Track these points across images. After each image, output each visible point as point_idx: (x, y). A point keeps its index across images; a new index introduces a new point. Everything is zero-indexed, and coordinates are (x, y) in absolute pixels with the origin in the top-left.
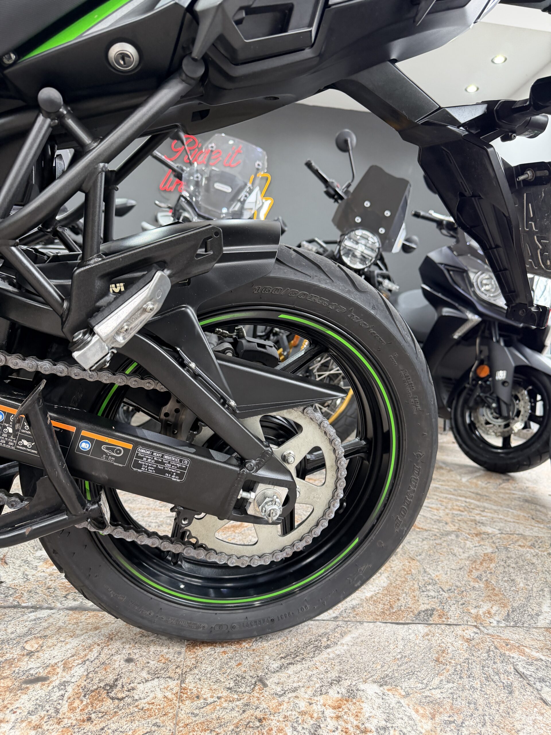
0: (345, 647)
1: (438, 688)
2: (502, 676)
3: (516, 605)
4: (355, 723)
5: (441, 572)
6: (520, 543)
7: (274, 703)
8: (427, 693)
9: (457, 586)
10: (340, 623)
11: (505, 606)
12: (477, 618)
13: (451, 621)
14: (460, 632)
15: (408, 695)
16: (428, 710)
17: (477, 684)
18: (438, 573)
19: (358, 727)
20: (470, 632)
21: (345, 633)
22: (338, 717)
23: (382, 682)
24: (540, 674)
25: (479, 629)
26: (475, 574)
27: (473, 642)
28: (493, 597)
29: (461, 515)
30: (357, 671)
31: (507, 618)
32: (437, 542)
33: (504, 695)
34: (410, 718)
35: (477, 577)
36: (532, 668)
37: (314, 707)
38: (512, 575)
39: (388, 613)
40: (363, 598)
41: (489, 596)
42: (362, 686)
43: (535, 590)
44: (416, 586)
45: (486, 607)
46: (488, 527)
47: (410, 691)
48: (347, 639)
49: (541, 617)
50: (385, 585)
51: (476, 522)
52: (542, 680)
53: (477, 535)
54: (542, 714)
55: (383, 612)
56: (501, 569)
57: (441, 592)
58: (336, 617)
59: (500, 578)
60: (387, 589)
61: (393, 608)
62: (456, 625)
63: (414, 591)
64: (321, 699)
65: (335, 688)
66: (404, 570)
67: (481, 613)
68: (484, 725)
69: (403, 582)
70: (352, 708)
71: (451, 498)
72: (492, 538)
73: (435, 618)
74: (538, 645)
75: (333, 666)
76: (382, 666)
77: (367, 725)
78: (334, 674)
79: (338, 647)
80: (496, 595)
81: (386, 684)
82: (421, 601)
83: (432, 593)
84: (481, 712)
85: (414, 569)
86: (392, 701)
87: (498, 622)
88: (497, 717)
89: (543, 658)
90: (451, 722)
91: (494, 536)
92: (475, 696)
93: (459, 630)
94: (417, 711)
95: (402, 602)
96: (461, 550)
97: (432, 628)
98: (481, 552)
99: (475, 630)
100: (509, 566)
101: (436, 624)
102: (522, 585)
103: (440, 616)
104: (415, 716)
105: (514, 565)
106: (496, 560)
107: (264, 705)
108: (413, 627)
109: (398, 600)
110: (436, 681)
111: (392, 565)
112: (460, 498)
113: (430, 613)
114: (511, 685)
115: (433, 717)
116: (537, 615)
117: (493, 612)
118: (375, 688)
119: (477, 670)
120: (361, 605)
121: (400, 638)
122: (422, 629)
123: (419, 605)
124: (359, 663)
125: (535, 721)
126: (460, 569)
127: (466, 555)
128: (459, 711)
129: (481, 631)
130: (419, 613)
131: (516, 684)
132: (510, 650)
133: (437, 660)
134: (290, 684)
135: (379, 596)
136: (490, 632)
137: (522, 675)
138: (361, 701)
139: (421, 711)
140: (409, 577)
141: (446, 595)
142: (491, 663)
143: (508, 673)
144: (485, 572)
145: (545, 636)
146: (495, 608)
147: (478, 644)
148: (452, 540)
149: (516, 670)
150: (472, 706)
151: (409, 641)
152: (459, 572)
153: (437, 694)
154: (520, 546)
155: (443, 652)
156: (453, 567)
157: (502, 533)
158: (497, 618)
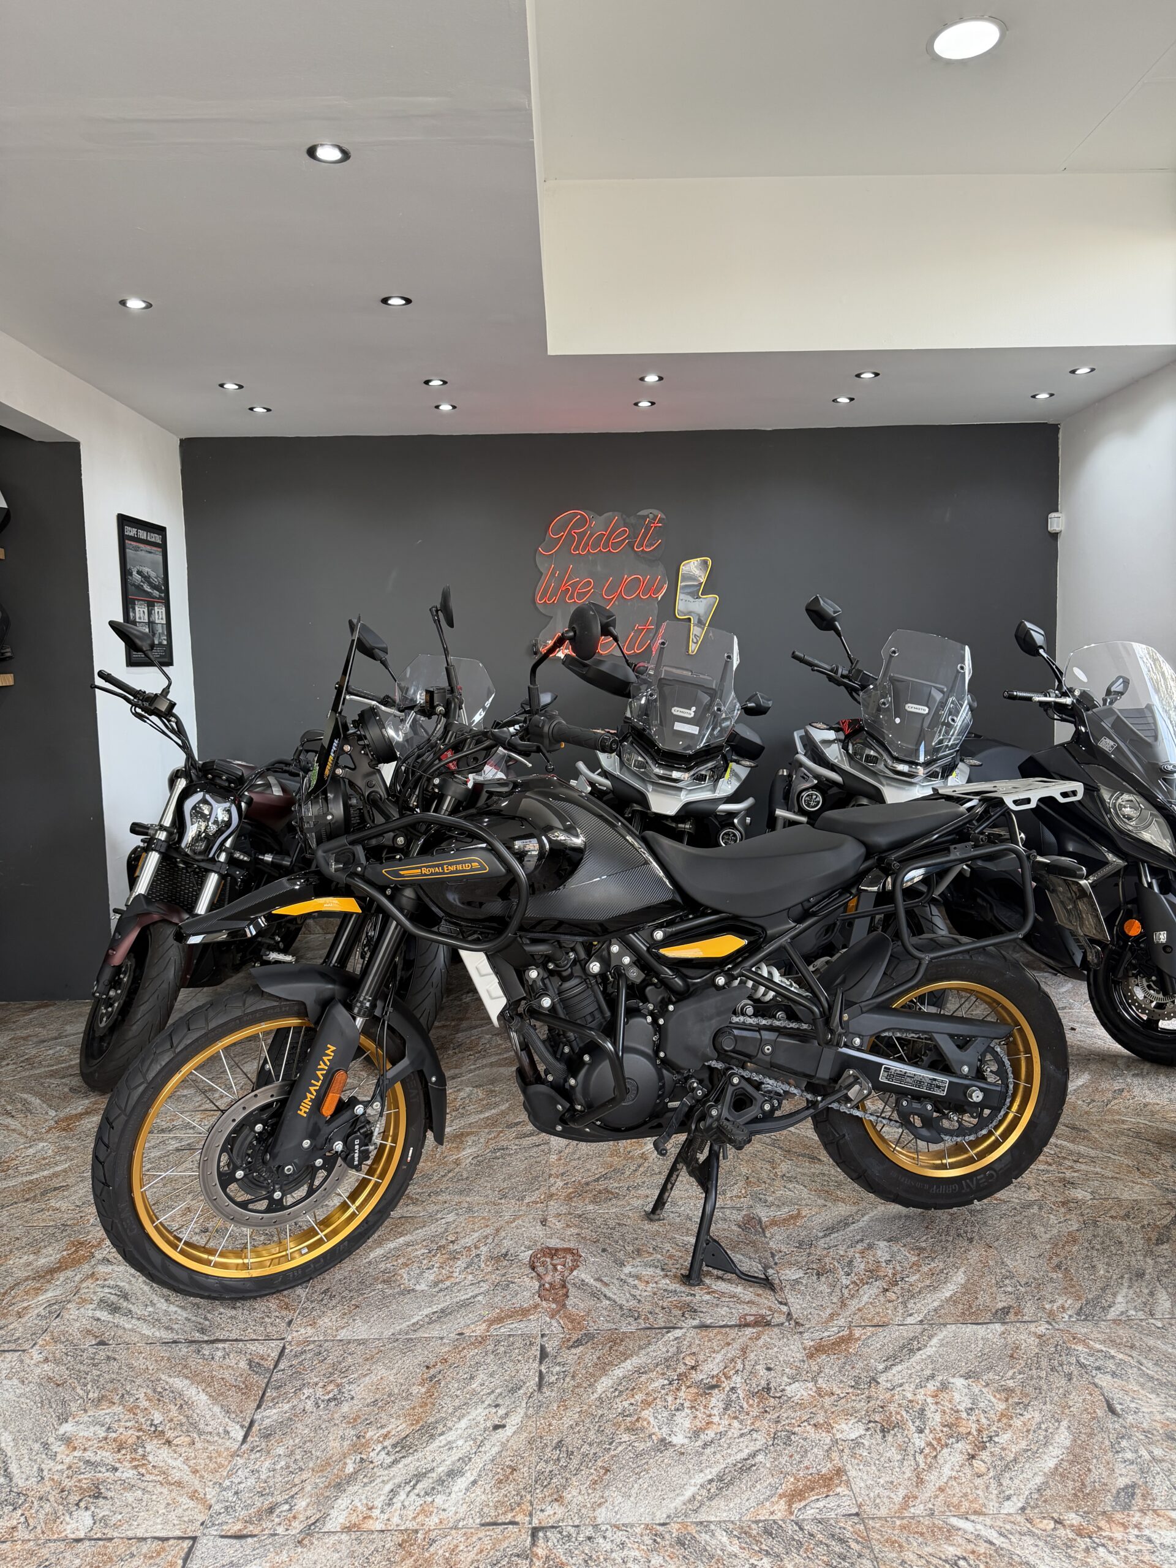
0: (934, 1349)
1: (1012, 1378)
2: (1065, 1367)
3: (1090, 1297)
4: (950, 1406)
5: (1019, 1261)
6: (1113, 1213)
7: (888, 1395)
8: (1003, 1383)
9: (1034, 1279)
10: (926, 1326)
11: (1080, 1299)
12: (1051, 1313)
13: (1026, 1318)
14: (1033, 1329)
15: (987, 1385)
16: (1004, 1395)
17: (1043, 1374)
18: (1016, 1264)
19: (952, 1409)
20: (1042, 1329)
21: (932, 1336)
22: (937, 1403)
23: (967, 1377)
24: (1098, 1364)
26: (1056, 1260)
27: (1044, 1338)
28: (1070, 1289)
30: (947, 1369)
31: (1078, 1314)
32: (1016, 1219)
33: (1063, 1383)
34: (989, 1401)
35: (1057, 1266)
36: (1092, 1359)
37: (918, 1396)
38: (1094, 1259)
39: (967, 1313)
40: (943, 1298)
41: (1066, 1288)
42: (951, 1380)
43: (1115, 1277)
44: (993, 1281)
45: (1060, 1301)
46: (1079, 1190)
47: (989, 1382)
48: (935, 1341)
49: (1113, 1309)
50: (963, 1282)
51: (1066, 1182)
52: (1098, 1369)
54: (1092, 1395)
55: (963, 1313)
56: (1084, 1252)
57: (1019, 1287)
58: (921, 1321)
59: (1081, 1264)
60: (964, 1286)
61: (972, 1308)
62: (1030, 1322)
63: (991, 1287)
64: (922, 1391)
65: (931, 1382)
66: (981, 1261)
67: (1055, 1308)
68: (1045, 1404)
69: (981, 1277)
70: (946, 1396)
73: (1011, 1317)
74: (1102, 1337)
75: (926, 1365)
76: (966, 1364)
77: (959, 1407)
78: (928, 1372)
79: (929, 1349)
80: (1073, 1286)
81: (970, 1377)
82: (998, 1299)
83: (1009, 1289)
84: (1044, 1394)
85: (992, 1259)
86: (976, 1389)
87: (1070, 1316)
88: (1056, 1398)
89: (1104, 1349)
90: (1020, 1403)
91: (1084, 1204)
92: (1041, 1383)
93: (1032, 1327)
94: (995, 1396)
95: (980, 1301)
96: (1043, 1229)
97: (1007, 1327)
98: (1065, 1230)
99: (1047, 1326)
100: (1092, 1248)
101: (1012, 1322)
102: (1102, 1272)
103: (1016, 1314)
104: (993, 1400)
105: (1098, 1247)
106: (1081, 1241)
107: (881, 1397)
108: (991, 1326)
109: (977, 1298)
110: (1010, 1373)
111: (969, 1257)
113: (1006, 1311)
114: (1071, 1374)
115: (1007, 1400)
116: (1110, 1307)
117: (1067, 1306)
118: (962, 1381)
119: (1044, 1363)
120: (942, 1307)
121: (980, 1337)
122: (998, 1327)
123: (997, 1303)
124: (947, 1361)
125: (1084, 1400)
126: (1040, 1256)
127: (1048, 1236)
128: (1027, 1395)
129: (1053, 1327)
130: (997, 1311)
131: (1075, 1373)
132: (1076, 1344)
133: (1012, 1356)
134: (897, 1382)
135: (958, 1295)
136: (1061, 1327)
137: (1082, 1366)
138: (952, 1390)
139: (998, 1396)
140: (986, 1271)
141: (1023, 1290)
142: (1057, 1356)
143: (1070, 1364)
144: (1066, 1259)
145: (1111, 1328)
146: (1069, 1302)
147: (1048, 1340)
148: (1034, 1214)
149: (1078, 1361)
150: (1037, 1391)
151: (988, 1340)
152: (1038, 1260)
153: (1010, 1383)
154: (1111, 1217)
155: (1017, 1348)
156: (1032, 1254)
157: (1094, 1199)
158: (1069, 1312)
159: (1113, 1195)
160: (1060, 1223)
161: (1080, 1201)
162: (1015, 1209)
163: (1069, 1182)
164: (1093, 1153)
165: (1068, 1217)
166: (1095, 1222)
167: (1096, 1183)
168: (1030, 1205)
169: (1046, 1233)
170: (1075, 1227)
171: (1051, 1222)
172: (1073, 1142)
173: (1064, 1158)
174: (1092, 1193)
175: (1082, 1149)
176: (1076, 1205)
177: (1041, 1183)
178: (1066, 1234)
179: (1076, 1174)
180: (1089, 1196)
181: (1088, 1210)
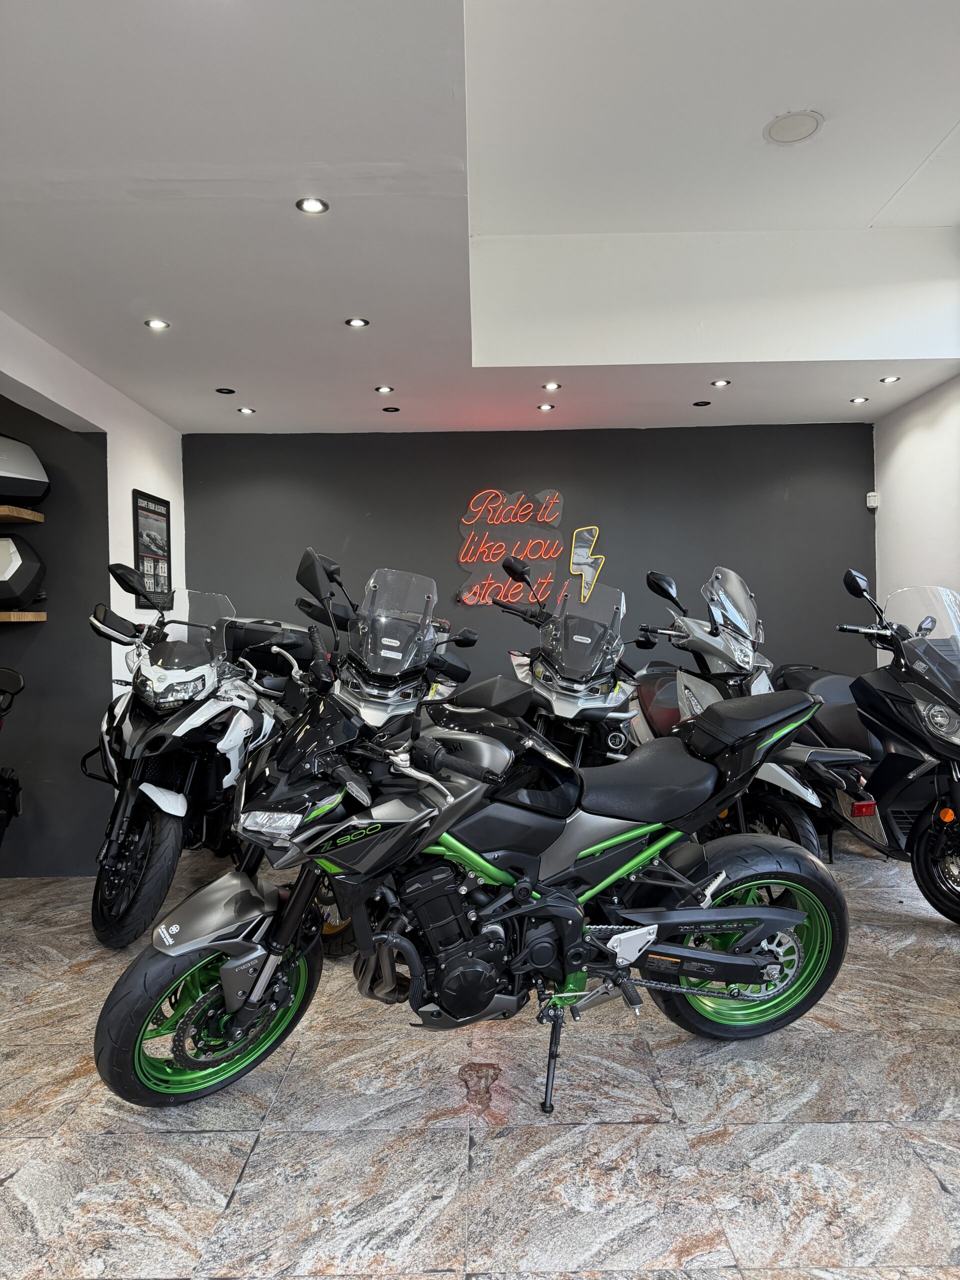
0: (795, 1141)
1: (860, 1164)
2: (904, 1156)
3: (923, 1103)
4: (810, 1185)
5: (863, 1076)
6: (939, 1040)
7: (758, 1176)
8: (853, 1168)
9: (876, 1089)
10: (788, 1124)
11: (914, 1104)
12: (891, 1115)
13: (870, 1119)
14: (877, 1127)
16: (854, 1177)
17: (886, 1161)
18: (861, 1078)
19: (811, 1187)
20: (884, 1127)
21: (793, 1132)
22: (799, 1183)
23: (823, 1162)
24: (931, 1154)
25: (891, 1124)
26: (893, 1076)
27: (886, 1134)
28: (906, 1097)
29: (884, 1009)
30: (806, 1156)
31: (914, 1116)
32: (859, 1044)
33: (903, 1167)
34: (842, 1181)
35: (894, 1079)
36: (926, 1150)
37: (783, 1177)
38: (925, 1075)
39: (821, 1115)
40: (801, 1103)
41: (902, 1096)
42: (810, 1165)
43: (943, 1088)
44: (842, 1091)
45: (898, 1106)
46: (911, 1023)
47: (842, 1167)
48: (795, 1135)
49: (942, 1112)
50: (817, 1091)
51: (899, 1017)
52: (932, 1157)
53: (898, 1033)
54: (927, 1177)
55: (818, 1115)
56: (916, 1070)
57: (863, 1095)
58: (784, 1121)
59: (914, 1079)
60: (818, 1094)
61: (825, 1111)
62: (874, 1122)
63: (841, 1095)
64: (786, 1173)
65: (794, 1167)
66: (831, 1076)
67: (894, 1111)
68: (889, 1183)
69: (832, 1088)
70: (806, 1177)
71: (875, 985)
72: (913, 1036)
73: (858, 1118)
74: (933, 1133)
75: (789, 1154)
76: (822, 1153)
77: (817, 1186)
78: (791, 1159)
79: (790, 1141)
80: (909, 1095)
81: (825, 1163)
82: (847, 1104)
83: (856, 1097)
84: (887, 1177)
85: (840, 1074)
86: (831, 1172)
87: (907, 1118)
88: (898, 1180)
89: (936, 1143)
90: (868, 1183)
91: (915, 1033)
92: (885, 1168)
93: (876, 1126)
94: (847, 1178)
95: (832, 1105)
96: (882, 1052)
97: (855, 1125)
98: (900, 1053)
99: (888, 1125)
100: (924, 1066)
101: (859, 1122)
102: (932, 1085)
103: (862, 1116)
104: (845, 1180)
105: (928, 1065)
106: (913, 1061)
107: (752, 1178)
108: (841, 1124)
109: (829, 1104)
110: (859, 1160)
111: (821, 1072)
112: (884, 984)
113: (854, 1113)
114: (909, 1161)
115: (857, 1181)
116: (940, 1110)
117: (904, 1110)
118: (819, 1166)
119: (887, 1152)
120: (800, 1110)
121: (832, 1133)
122: (848, 1126)
123: (846, 1107)
124: (806, 1151)
125: (921, 1181)
126: (880, 1072)
127: (886, 1057)
128: (873, 1177)
129: (893, 1126)
130: (846, 1114)
131: (913, 1160)
132: (913, 1138)
133: (859, 1147)
134: (764, 1166)
135: (813, 1101)
136: (900, 1125)
137: (918, 1155)
138: (811, 1173)
139: (849, 1178)
140: (836, 1083)
141: (867, 1097)
142: (897, 1147)
143: (909, 1154)
144: (902, 1074)
145: (941, 1127)
146: (906, 1107)
147: (889, 1135)
148: (874, 1041)
149: (915, 1152)
150: (882, 1174)
151: (839, 1135)
152: (878, 1075)
153: (859, 1168)
154: (938, 1043)
155: (864, 1141)
156: (873, 1070)
157: (923, 1029)
158: (906, 1115)
159: (939, 1027)
160: (896, 1047)
161: (912, 1031)
162: (858, 1036)
163: (902, 1017)
164: (921, 995)
165: (902, 1043)
166: (925, 1048)
167: (925, 1018)
168: (870, 1034)
169: (884, 1055)
170: (909, 1050)
171: (888, 1047)
172: (904, 986)
173: (897, 999)
174: (921, 1025)
175: (912, 992)
176: (908, 1034)
177: (879, 1017)
178: (901, 1056)
179: (907, 1011)
180: (919, 1028)
181: (919, 1038)
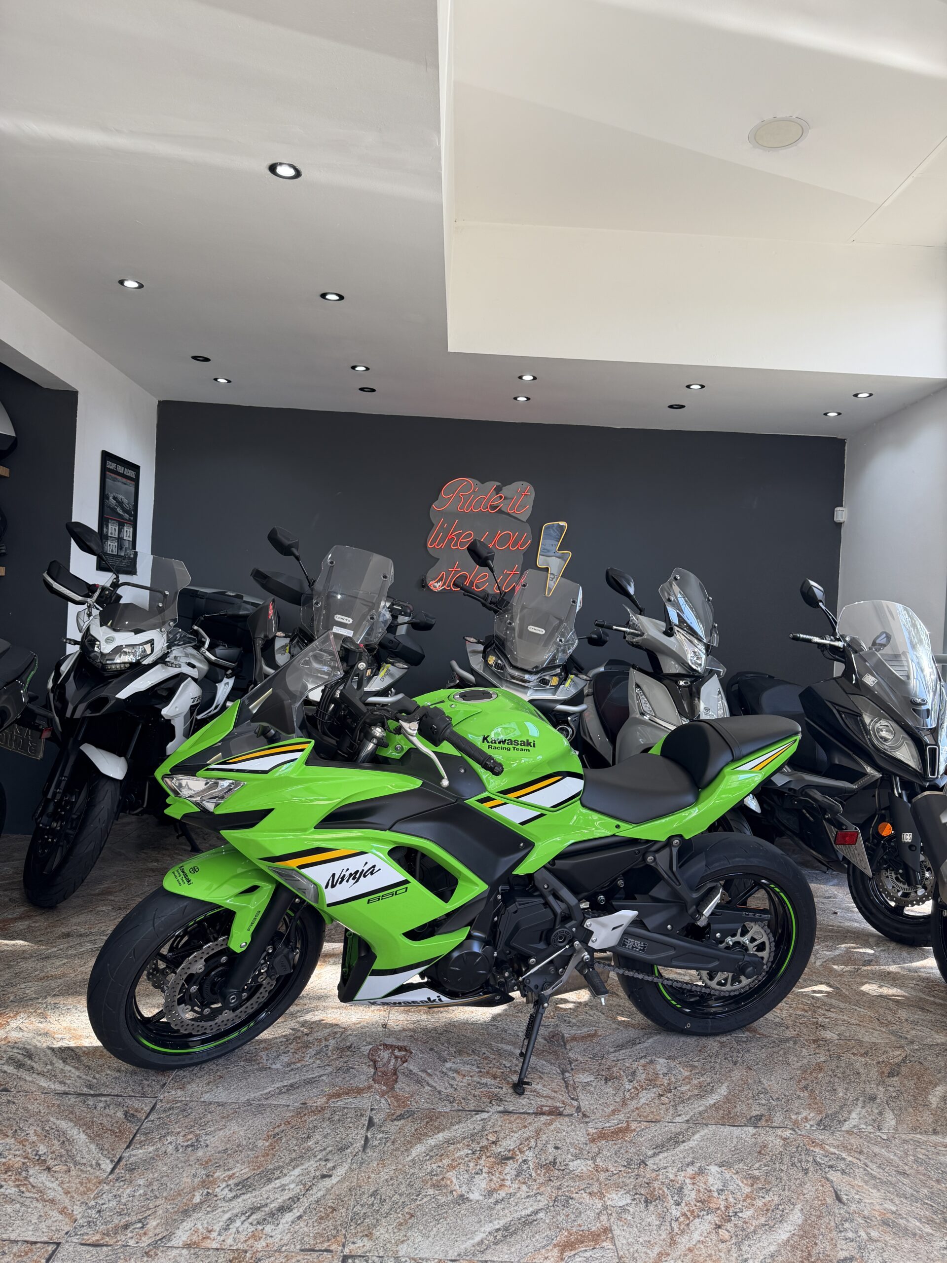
0: (696, 1142)
1: (758, 1169)
2: (803, 1163)
3: (829, 1112)
4: (704, 1187)
5: (774, 1082)
6: (855, 1051)
7: (654, 1175)
8: (751, 1172)
9: (785, 1095)
10: (691, 1125)
11: (821, 1113)
12: (796, 1123)
13: (775, 1124)
16: (750, 1181)
17: (785, 1168)
18: (771, 1083)
19: (706, 1189)
20: (787, 1133)
21: (696, 1132)
22: (693, 1184)
23: (721, 1165)
24: (830, 1163)
25: (795, 1131)
26: (803, 1083)
27: (788, 1141)
28: (813, 1105)
29: (804, 1016)
30: (705, 1158)
31: (818, 1124)
32: (774, 1050)
33: (801, 1175)
34: (738, 1185)
35: (804, 1087)
36: (826, 1159)
37: (679, 1177)
38: (836, 1084)
39: (726, 1117)
40: (708, 1105)
41: (810, 1104)
42: (708, 1167)
43: (851, 1099)
44: (751, 1095)
45: (804, 1114)
46: (828, 1032)
47: (739, 1171)
48: (697, 1136)
49: (847, 1123)
50: (725, 1094)
51: (818, 1025)
52: (831, 1167)
53: (814, 1041)
54: (823, 1186)
55: (723, 1117)
56: (828, 1079)
57: (771, 1101)
58: (688, 1121)
59: (824, 1088)
60: (726, 1097)
61: (730, 1114)
62: (778, 1127)
63: (748, 1099)
64: (683, 1174)
65: (691, 1167)
66: (742, 1079)
68: (784, 1190)
69: (740, 1091)
70: (702, 1179)
72: (828, 1045)
73: (762, 1123)
74: (836, 1143)
75: (688, 1154)
76: (721, 1155)
77: (712, 1188)
78: (689, 1160)
79: (691, 1142)
80: (816, 1103)
81: (723, 1166)
82: (753, 1108)
83: (763, 1102)
84: (783, 1183)
85: (751, 1079)
86: (727, 1176)
87: (812, 1126)
88: (793, 1187)
89: (837, 1152)
90: (763, 1188)
91: (831, 1042)
92: (782, 1175)
93: (779, 1132)
94: (743, 1182)
95: (738, 1109)
96: (795, 1059)
97: (759, 1130)
98: (814, 1061)
99: (791, 1132)
100: (835, 1076)
101: (763, 1127)
102: (841, 1094)
103: (767, 1121)
104: (741, 1184)
105: (840, 1075)
106: (826, 1070)
107: (648, 1176)
108: (745, 1128)
109: (735, 1107)
110: (757, 1165)
111: (732, 1075)
113: (759, 1118)
114: (807, 1169)
115: (752, 1185)
116: (845, 1121)
117: (809, 1118)
118: (717, 1168)
119: (786, 1159)
120: (706, 1111)
121: (735, 1136)
122: (751, 1130)
123: (752, 1112)
124: (705, 1152)
125: (817, 1190)
126: (791, 1079)
127: (799, 1064)
128: (769, 1183)
129: (796, 1133)
130: (751, 1118)
131: (811, 1168)
132: (814, 1146)
133: (760, 1152)
134: (661, 1165)
135: (720, 1103)
136: (803, 1133)
137: (817, 1163)
138: (707, 1175)
139: (745, 1182)
140: (745, 1087)
141: (774, 1103)
142: (797, 1155)
143: (807, 1161)
144: (812, 1082)
145: (844, 1137)
146: (812, 1115)
147: (791, 1142)
148: (789, 1047)
149: (814, 1160)
150: (779, 1180)
151: (741, 1139)
152: (789, 1082)
153: (757, 1173)
154: (853, 1054)
155: (765, 1147)
156: (785, 1077)
157: (840, 1039)
158: (811, 1123)
159: (856, 1038)
160: (810, 1055)
161: (828, 1040)
162: (774, 1042)
163: (820, 1026)
164: (842, 1005)
165: (817, 1051)
166: (839, 1057)
167: (843, 1028)
168: (787, 1040)
169: (797, 1062)
170: (823, 1059)
171: (803, 1054)
173: (819, 1007)
174: (838, 1035)
175: (833, 1002)
176: (824, 1043)
177: (798, 1024)
178: (814, 1064)
179: (827, 1020)
180: (836, 1037)
181: (834, 1048)
